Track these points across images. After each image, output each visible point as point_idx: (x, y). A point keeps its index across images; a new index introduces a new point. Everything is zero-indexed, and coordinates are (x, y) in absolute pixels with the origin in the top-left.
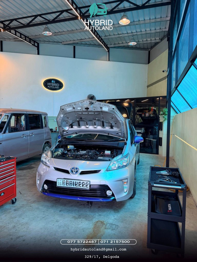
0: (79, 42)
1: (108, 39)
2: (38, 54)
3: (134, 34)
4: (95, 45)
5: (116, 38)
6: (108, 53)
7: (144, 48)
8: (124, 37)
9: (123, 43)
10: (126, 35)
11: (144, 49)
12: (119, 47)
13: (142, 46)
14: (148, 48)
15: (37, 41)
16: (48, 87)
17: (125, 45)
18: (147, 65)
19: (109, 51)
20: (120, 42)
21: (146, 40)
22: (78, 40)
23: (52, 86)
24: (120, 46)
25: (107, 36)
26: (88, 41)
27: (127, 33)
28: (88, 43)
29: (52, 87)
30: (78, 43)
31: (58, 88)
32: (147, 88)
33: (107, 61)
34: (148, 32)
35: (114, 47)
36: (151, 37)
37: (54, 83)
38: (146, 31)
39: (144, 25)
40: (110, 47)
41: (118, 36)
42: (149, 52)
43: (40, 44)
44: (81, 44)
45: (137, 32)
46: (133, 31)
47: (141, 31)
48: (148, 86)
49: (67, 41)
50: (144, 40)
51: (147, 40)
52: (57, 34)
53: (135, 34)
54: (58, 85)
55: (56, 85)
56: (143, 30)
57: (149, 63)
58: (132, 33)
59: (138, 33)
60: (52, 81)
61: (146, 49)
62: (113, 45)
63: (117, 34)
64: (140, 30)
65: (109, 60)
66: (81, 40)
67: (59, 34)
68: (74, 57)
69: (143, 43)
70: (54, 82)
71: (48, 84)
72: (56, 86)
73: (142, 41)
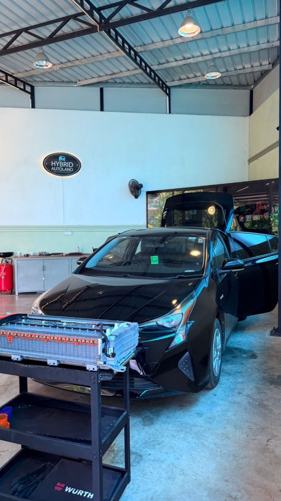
0: (109, 80)
1: (166, 69)
2: (33, 106)
3: (215, 56)
4: (142, 83)
5: (180, 67)
6: (168, 97)
7: (240, 84)
8: (197, 63)
9: (196, 76)
10: (200, 59)
11: (240, 86)
12: (189, 85)
13: (235, 81)
14: (248, 85)
15: (30, 83)
16: (53, 168)
17: (200, 79)
18: (248, 117)
19: (169, 95)
20: (191, 75)
21: (242, 68)
22: (107, 75)
23: (59, 166)
24: (192, 83)
25: (162, 64)
26: (128, 77)
27: (202, 55)
28: (127, 81)
29: (61, 169)
30: (108, 82)
31: (72, 170)
32: (249, 163)
33: (167, 113)
34: (242, 50)
35: (180, 86)
36: (251, 60)
37: (63, 161)
38: (239, 48)
39: (233, 35)
40: (171, 85)
41: (183, 62)
42: (252, 92)
43: (35, 87)
44: (114, 83)
45: (220, 51)
46: (213, 51)
47: (229, 50)
48: (250, 161)
49: (86, 79)
50: (238, 68)
51: (244, 68)
52: (64, 66)
53: (218, 55)
54: (71, 165)
55: (68, 164)
56: (233, 46)
57: (251, 112)
58: (211, 54)
59: (224, 54)
60: (60, 158)
61: (244, 86)
62: (176, 82)
63: (182, 59)
64: (228, 47)
65: (170, 113)
66: (112, 75)
67: (69, 64)
68: (102, 109)
69: (237, 73)
70: (64, 159)
71: (52, 164)
72: (67, 168)
73: (233, 69)
